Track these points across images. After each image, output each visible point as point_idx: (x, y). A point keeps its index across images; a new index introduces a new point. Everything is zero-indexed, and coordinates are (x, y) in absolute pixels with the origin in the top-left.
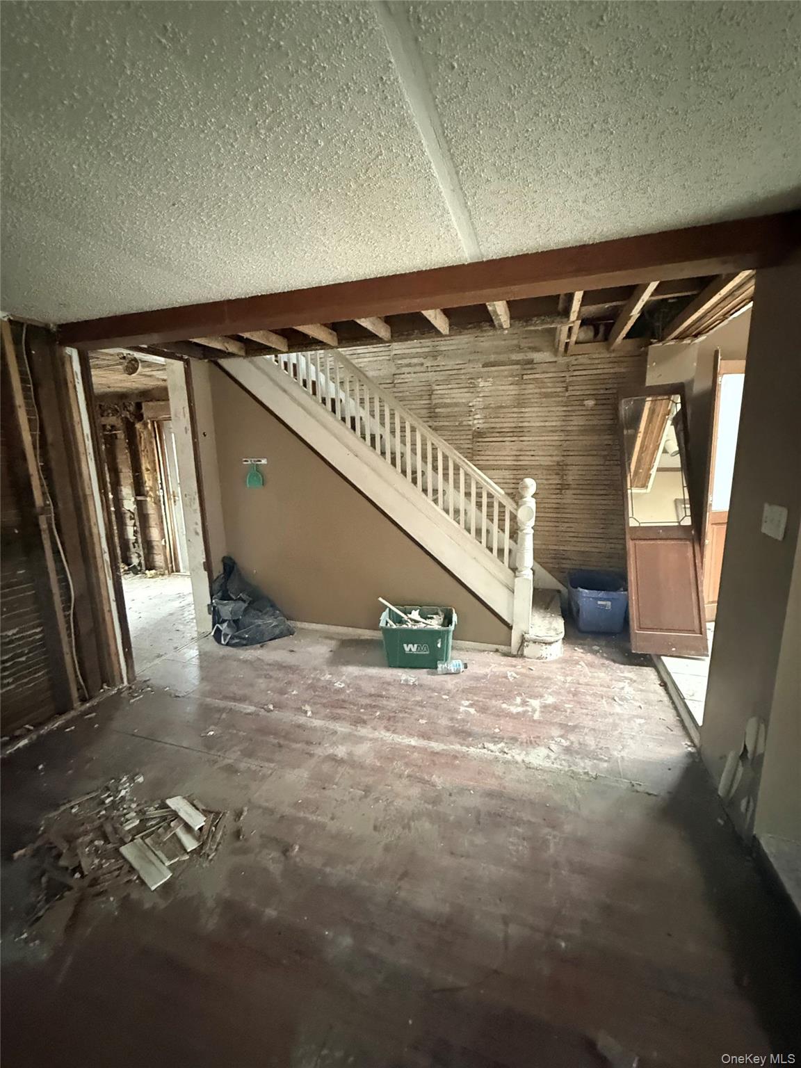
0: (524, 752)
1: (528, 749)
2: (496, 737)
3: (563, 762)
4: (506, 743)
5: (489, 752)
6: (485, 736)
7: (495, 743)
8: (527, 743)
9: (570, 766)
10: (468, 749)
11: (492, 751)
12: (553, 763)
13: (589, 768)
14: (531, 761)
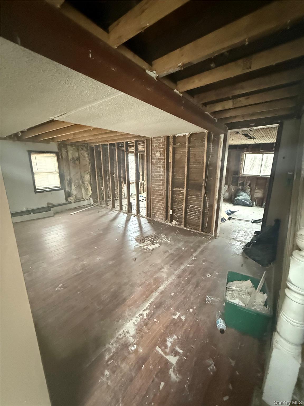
0: (136, 323)
1: (137, 326)
2: (151, 317)
3: (121, 337)
4: (145, 319)
5: (143, 310)
6: (154, 313)
7: (148, 315)
8: (141, 328)
9: (117, 338)
10: (149, 303)
11: (143, 311)
12: (123, 332)
13: (111, 347)
14: (130, 322)
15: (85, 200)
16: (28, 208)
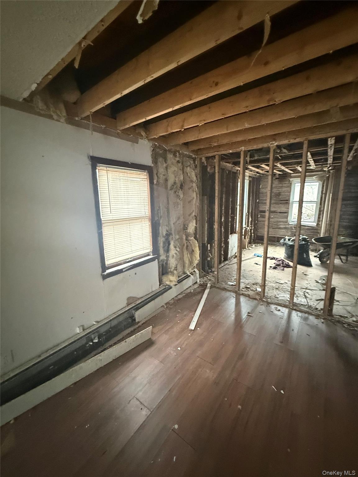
15: (190, 276)
16: (86, 327)
